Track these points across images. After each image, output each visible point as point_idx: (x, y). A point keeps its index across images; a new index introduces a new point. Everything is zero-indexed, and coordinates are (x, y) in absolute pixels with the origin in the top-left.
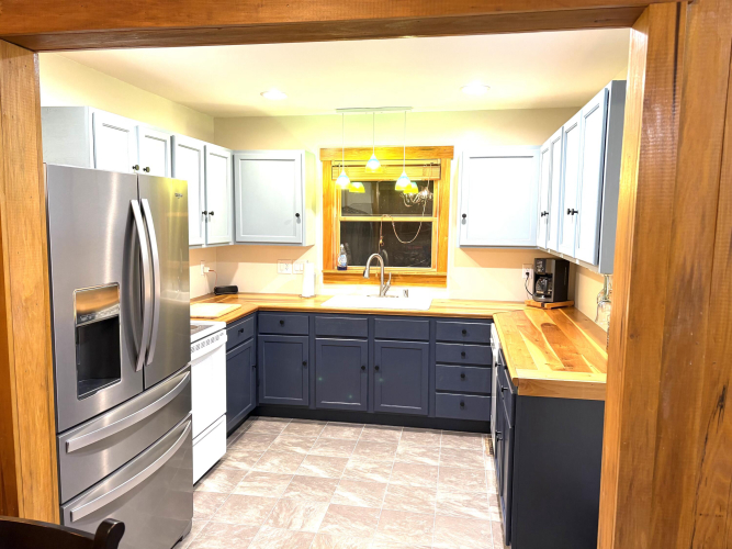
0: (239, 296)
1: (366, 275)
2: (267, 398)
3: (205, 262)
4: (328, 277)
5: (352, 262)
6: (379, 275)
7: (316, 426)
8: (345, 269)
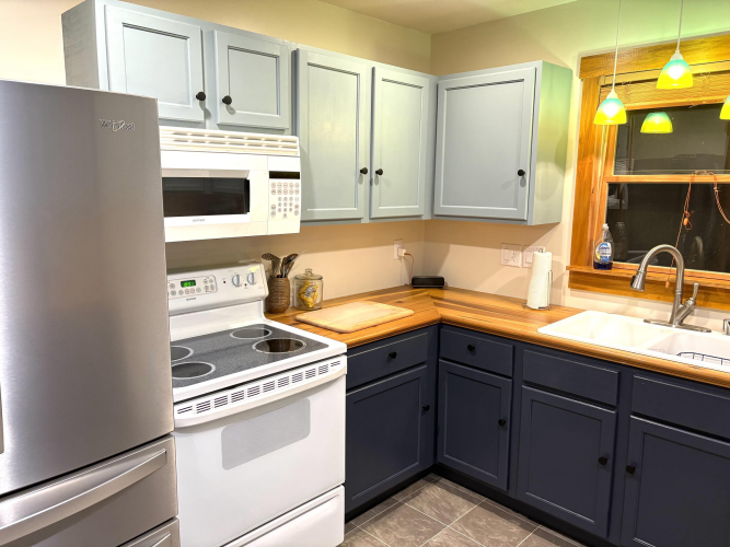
1: (637, 284)
2: (447, 458)
3: (402, 241)
4: (579, 280)
8: (607, 266)
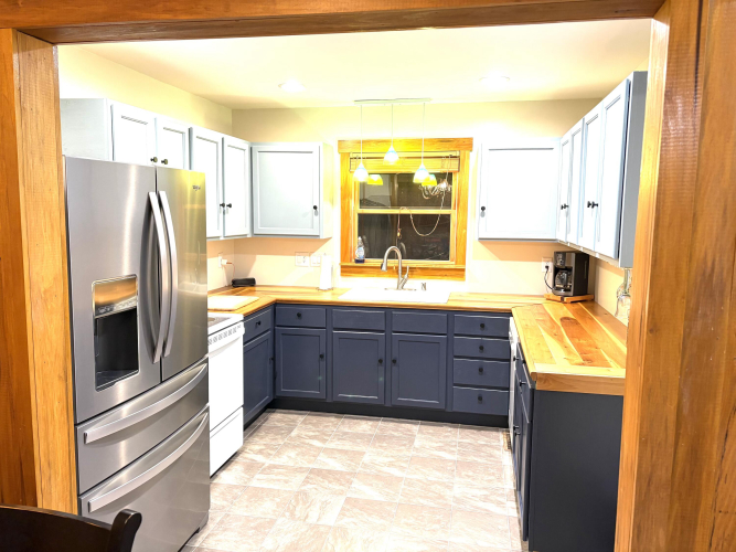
0: (257, 289)
1: (384, 268)
2: (284, 391)
3: (223, 253)
4: (345, 270)
5: (369, 255)
6: (397, 268)
7: (333, 419)
8: (362, 261)
